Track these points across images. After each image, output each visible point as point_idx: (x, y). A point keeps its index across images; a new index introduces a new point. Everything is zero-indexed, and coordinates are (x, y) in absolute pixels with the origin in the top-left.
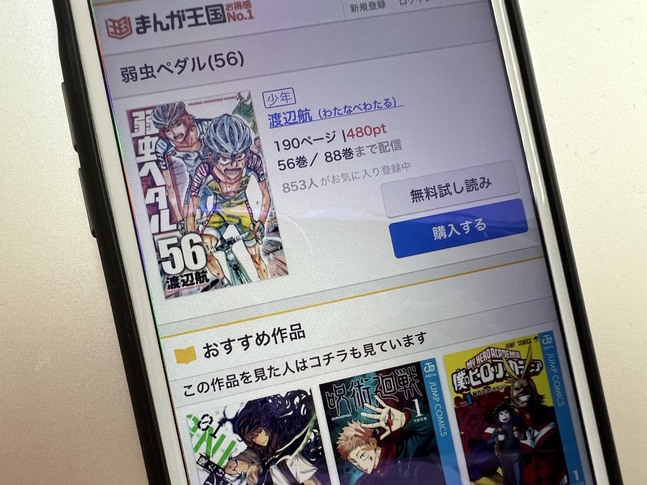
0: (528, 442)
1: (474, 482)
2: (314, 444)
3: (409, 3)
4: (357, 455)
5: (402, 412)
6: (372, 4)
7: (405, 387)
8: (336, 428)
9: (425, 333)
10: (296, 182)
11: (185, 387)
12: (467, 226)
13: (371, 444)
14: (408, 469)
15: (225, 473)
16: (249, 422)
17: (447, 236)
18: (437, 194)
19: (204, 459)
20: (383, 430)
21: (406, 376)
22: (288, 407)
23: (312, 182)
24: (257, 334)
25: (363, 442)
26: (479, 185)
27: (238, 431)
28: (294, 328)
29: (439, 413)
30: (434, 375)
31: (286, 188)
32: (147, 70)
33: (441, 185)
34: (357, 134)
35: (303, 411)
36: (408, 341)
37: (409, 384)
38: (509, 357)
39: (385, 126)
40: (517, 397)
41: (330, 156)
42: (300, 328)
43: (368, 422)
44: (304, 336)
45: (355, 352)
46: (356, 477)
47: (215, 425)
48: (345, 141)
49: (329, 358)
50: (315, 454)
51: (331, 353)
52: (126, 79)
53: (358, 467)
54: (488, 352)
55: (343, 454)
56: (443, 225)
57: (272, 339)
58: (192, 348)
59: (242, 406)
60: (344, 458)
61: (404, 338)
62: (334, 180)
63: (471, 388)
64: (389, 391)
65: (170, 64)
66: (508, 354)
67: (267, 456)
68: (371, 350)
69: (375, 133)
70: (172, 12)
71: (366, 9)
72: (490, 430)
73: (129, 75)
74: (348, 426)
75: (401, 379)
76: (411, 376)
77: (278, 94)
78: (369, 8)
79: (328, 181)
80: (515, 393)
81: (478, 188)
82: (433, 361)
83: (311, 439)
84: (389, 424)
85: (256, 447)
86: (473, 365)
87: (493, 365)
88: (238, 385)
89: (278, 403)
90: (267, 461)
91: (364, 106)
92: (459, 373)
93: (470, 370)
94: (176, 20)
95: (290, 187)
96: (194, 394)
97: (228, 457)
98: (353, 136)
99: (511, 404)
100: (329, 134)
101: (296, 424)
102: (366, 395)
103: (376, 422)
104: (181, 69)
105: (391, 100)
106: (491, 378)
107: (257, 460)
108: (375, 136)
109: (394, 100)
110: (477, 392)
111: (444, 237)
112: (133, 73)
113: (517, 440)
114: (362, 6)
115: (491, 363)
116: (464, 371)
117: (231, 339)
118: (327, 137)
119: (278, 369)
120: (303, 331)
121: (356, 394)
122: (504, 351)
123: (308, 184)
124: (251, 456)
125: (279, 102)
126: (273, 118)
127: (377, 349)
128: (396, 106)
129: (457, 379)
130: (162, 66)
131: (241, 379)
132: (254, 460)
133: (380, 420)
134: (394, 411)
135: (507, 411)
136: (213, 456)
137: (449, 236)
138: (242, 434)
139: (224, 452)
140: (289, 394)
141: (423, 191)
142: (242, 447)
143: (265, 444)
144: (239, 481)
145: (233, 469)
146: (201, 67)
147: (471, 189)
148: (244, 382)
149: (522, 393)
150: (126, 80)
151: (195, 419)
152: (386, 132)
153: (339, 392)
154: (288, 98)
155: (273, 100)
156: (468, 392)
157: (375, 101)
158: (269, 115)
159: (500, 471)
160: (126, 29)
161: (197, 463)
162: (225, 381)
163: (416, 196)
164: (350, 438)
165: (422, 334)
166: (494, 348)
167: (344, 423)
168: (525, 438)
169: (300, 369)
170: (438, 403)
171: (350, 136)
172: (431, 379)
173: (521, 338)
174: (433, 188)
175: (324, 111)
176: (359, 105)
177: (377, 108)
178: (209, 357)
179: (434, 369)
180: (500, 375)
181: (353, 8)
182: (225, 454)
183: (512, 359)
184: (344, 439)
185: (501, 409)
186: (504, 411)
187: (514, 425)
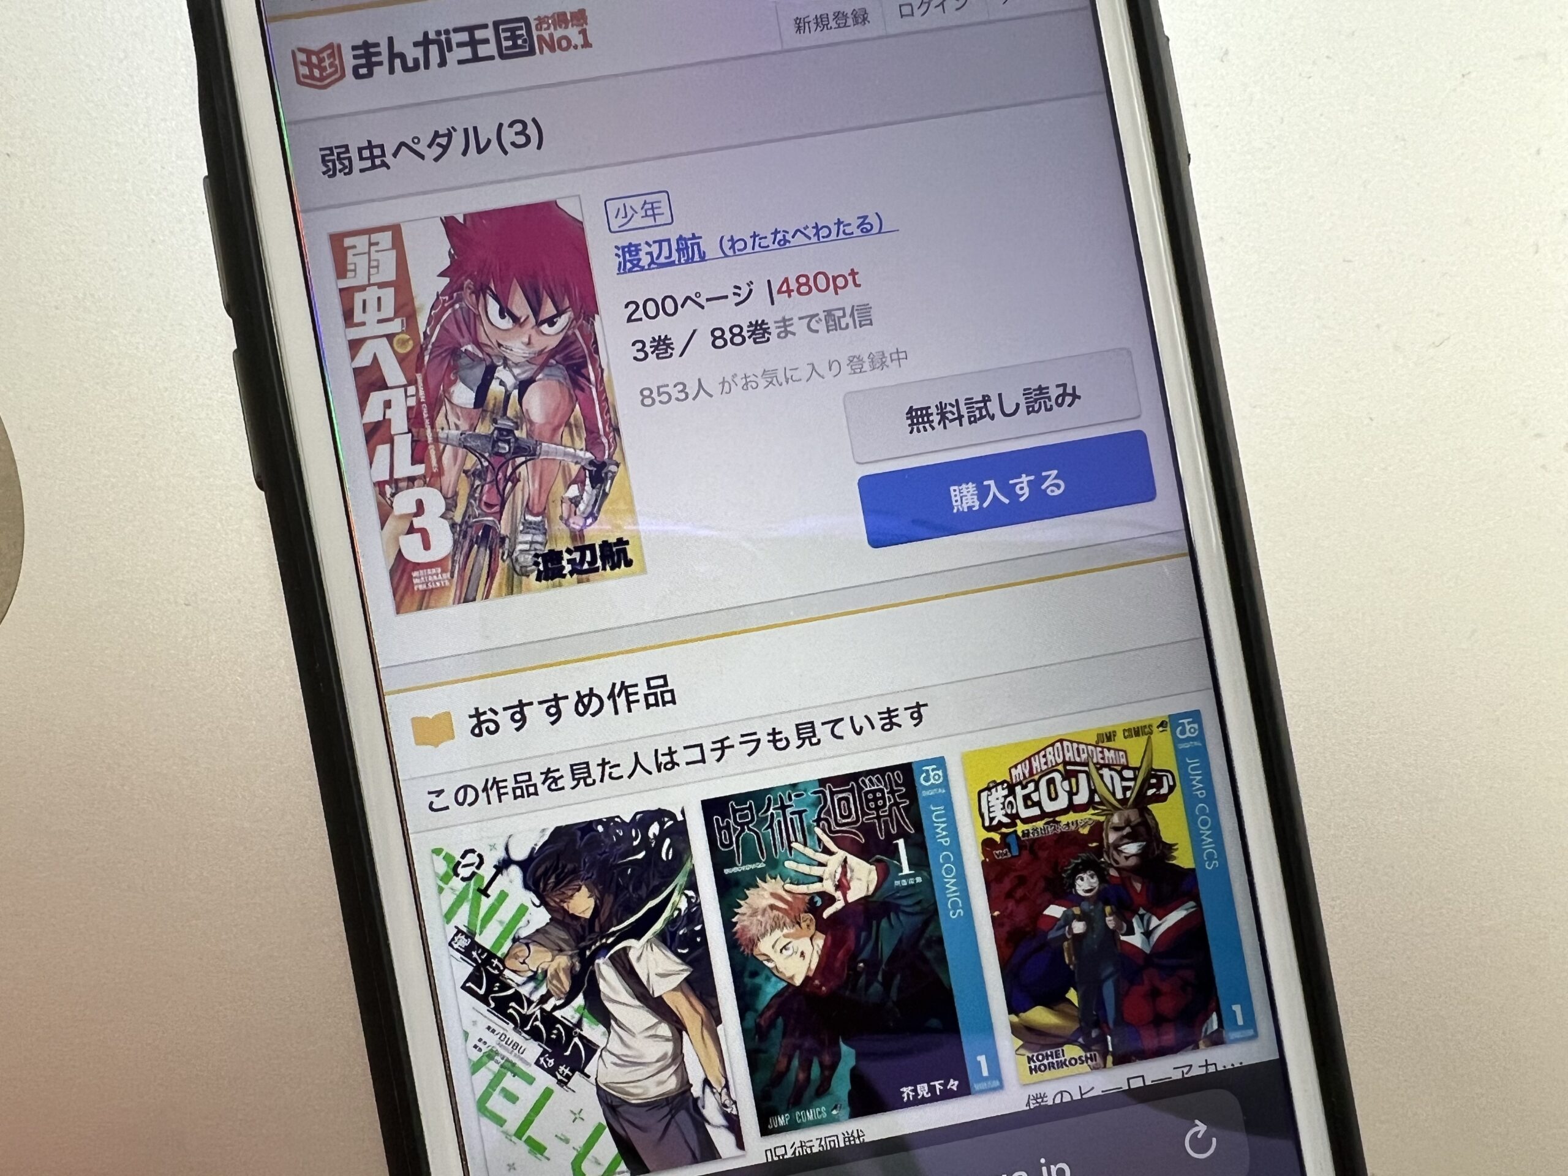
0: (1136, 940)
1: (1017, 1015)
2: (685, 918)
3: (916, 12)
4: (773, 947)
5: (871, 864)
6: (840, 15)
7: (878, 813)
8: (733, 891)
9: (926, 705)
10: (667, 386)
11: (430, 793)
12: (1025, 485)
13: (804, 925)
14: (878, 982)
15: (505, 967)
16: (557, 868)
17: (980, 506)
18: (963, 416)
19: (463, 937)
20: (829, 900)
21: (881, 791)
22: (635, 843)
23: (700, 386)
24: (578, 693)
25: (788, 920)
26: (1053, 399)
27: (533, 884)
28: (653, 683)
29: (949, 871)
32: (371, 153)
33: (972, 399)
34: (798, 290)
35: (666, 852)
36: (890, 719)
37: (887, 808)
38: (1102, 762)
39: (857, 273)
40: (1116, 846)
41: (740, 334)
42: (666, 684)
43: (798, 881)
44: (673, 701)
45: (778, 737)
46: (771, 990)
47: (487, 871)
48: (773, 303)
49: (722, 746)
50: (687, 941)
51: (727, 738)
52: (329, 170)
53: (775, 972)
54: (1058, 749)
55: (743, 942)
56: (973, 483)
57: (609, 704)
58: (448, 714)
59: (542, 836)
60: (747, 951)
62: (747, 383)
63: (1018, 821)
64: (844, 821)
65: (419, 140)
66: (1100, 755)
67: (591, 939)
68: (811, 734)
69: (836, 287)
70: (426, 34)
71: (828, 26)
72: (1055, 911)
73: (337, 162)
74: (758, 887)
76: (892, 792)
77: (637, 203)
78: (833, 24)
79: (731, 382)
80: (1112, 837)
81: (1051, 406)
82: (940, 762)
83: (680, 910)
84: (842, 886)
85: (568, 920)
86: (1024, 775)
87: (1068, 776)
88: (536, 793)
89: (617, 835)
90: (589, 948)
91: (815, 230)
92: (993, 790)
93: (1017, 784)
94: (434, 50)
95: (655, 395)
96: (447, 808)
97: (511, 937)
98: (789, 292)
99: (1103, 860)
100: (739, 288)
101: (651, 876)
102: (797, 824)
103: (813, 883)
104: (440, 150)
105: (873, 219)
106: (1062, 802)
107: (569, 946)
108: (836, 293)
109: (879, 216)
110: (1031, 831)
111: (974, 506)
112: (344, 159)
113: (1113, 934)
114: (819, 20)
115: (1063, 771)
116: (1005, 785)
117: (524, 702)
118: (735, 294)
119: (618, 765)
120: (672, 691)
121: (776, 822)
122: (1093, 748)
123: (692, 390)
124: (559, 938)
125: (638, 221)
126: (624, 253)
127: (823, 732)
128: (883, 231)
129: (989, 802)
130: (403, 144)
131: (544, 783)
132: (563, 945)
133: (825, 877)
134: (853, 860)
135: (1092, 872)
136: (480, 933)
137: (985, 505)
138: (541, 890)
139: (505, 925)
141: (933, 410)
142: (540, 917)
143: (588, 915)
144: (532, 985)
145: (522, 960)
146: (482, 147)
147: (1036, 407)
148: (549, 787)
149: (1127, 836)
150: (331, 173)
151: (448, 858)
152: (859, 286)
153: (741, 817)
154: (656, 211)
155: (626, 216)
156: (1011, 830)
157: (839, 220)
158: (617, 247)
159: (1072, 995)
160: (333, 69)
161: (450, 944)
162: (511, 784)
163: (918, 420)
164: (760, 911)
165: (918, 706)
166: (1072, 742)
168: (1131, 932)
169: (662, 767)
170: (946, 849)
171: (784, 292)
172: (934, 800)
173: (1129, 723)
174: (954, 403)
175: (732, 239)
176: (805, 229)
177: (841, 235)
178: (480, 734)
179: (941, 780)
180: (1082, 798)
181: (800, 25)
182: (505, 929)
183: (1108, 766)
184: (749, 912)
185: (1081, 867)
186: (1088, 873)
187: (1106, 903)
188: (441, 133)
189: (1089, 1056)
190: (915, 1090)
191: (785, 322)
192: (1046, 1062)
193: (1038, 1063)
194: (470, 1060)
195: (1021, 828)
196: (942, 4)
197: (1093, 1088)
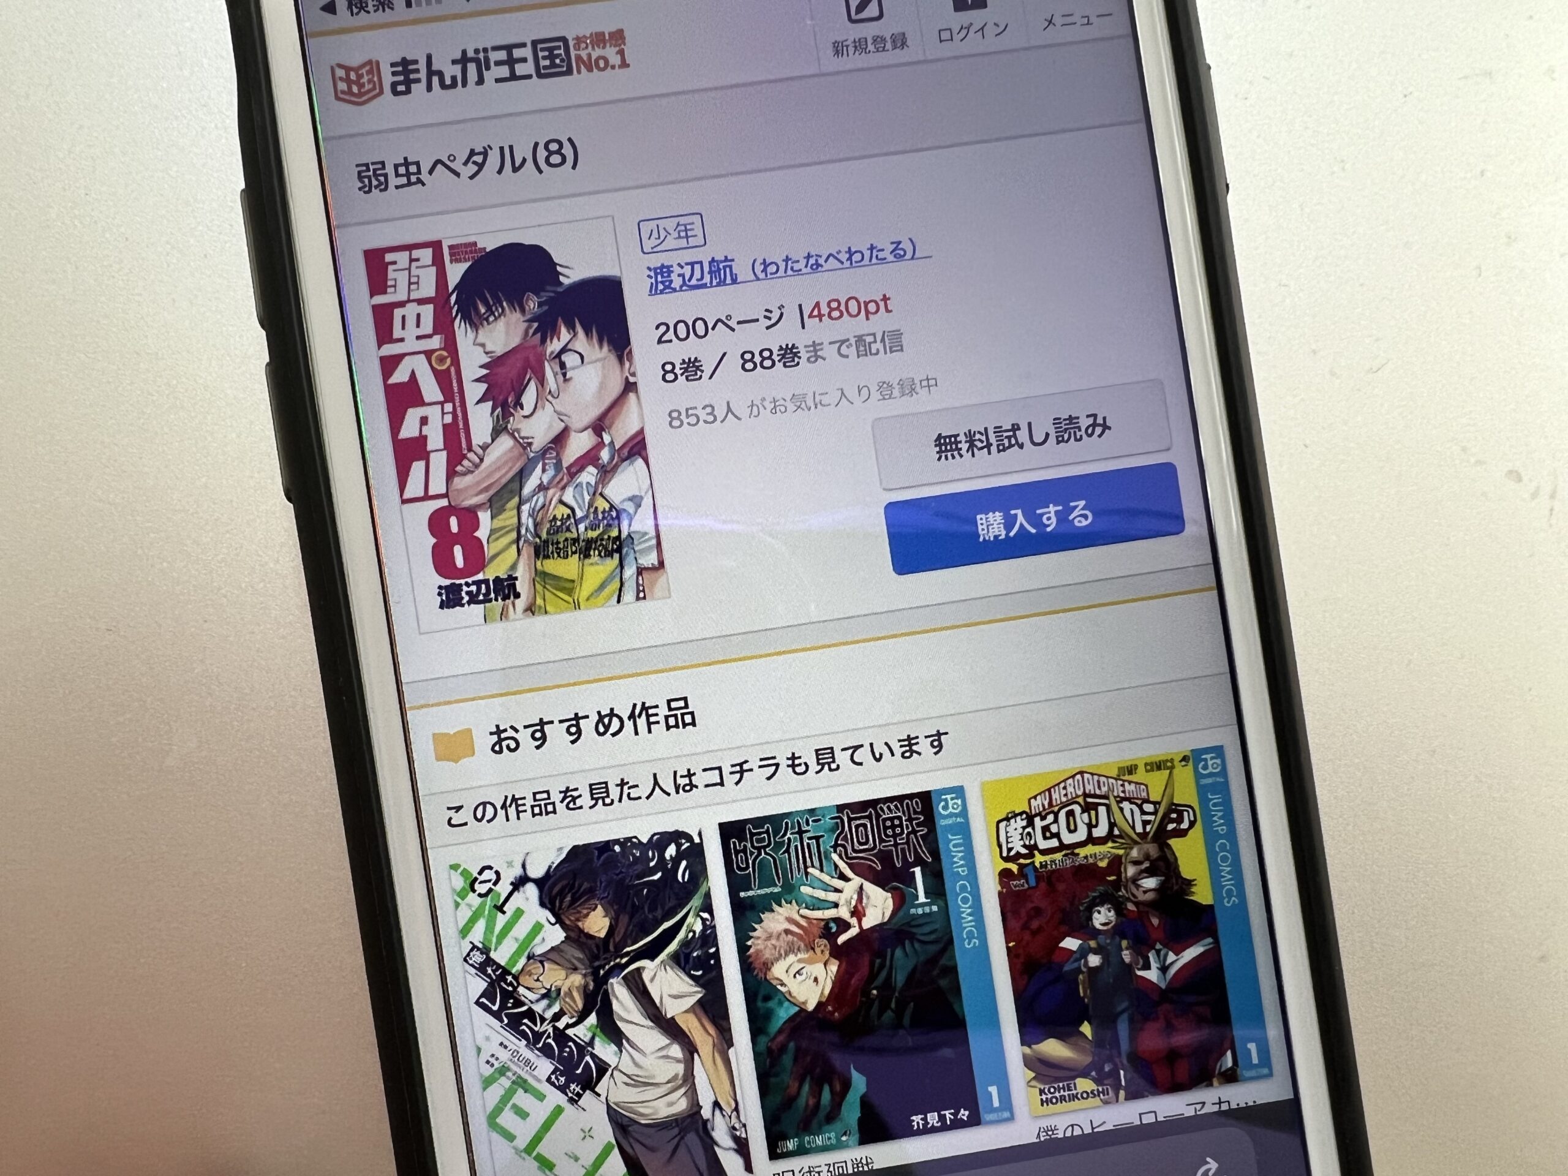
0: (1152, 975)
1: (1030, 1046)
2: (700, 941)
3: (957, 38)
4: (787, 971)
5: (887, 891)
6: (878, 40)
7: (895, 841)
8: (748, 914)
9: (946, 733)
10: (696, 408)
11: (449, 809)
12: (1052, 515)
13: (818, 950)
14: (891, 1009)
15: (519, 984)
16: (573, 886)
17: (1007, 535)
18: (991, 445)
19: (478, 953)
20: (844, 926)
21: (899, 818)
22: (652, 864)
23: (729, 410)
24: (599, 713)
25: (802, 946)
26: (1083, 429)
27: (550, 903)
28: (674, 705)
29: (965, 900)
30: (958, 820)
31: (675, 418)
32: (407, 170)
33: (1001, 427)
34: (829, 314)
35: (682, 873)
36: (909, 745)
37: (904, 836)
38: (1122, 795)
39: (889, 299)
40: (1135, 880)
41: (770, 358)
42: (686, 706)
43: (814, 905)
44: (693, 724)
45: (797, 762)
46: (784, 1013)
47: (504, 888)
48: (803, 327)
49: (741, 769)
50: (701, 963)
51: (746, 762)
52: (365, 186)
53: (787, 996)
54: (1078, 781)
55: (757, 966)
56: (1000, 512)
57: (629, 725)
58: (469, 731)
60: (761, 975)
61: (900, 741)
62: (775, 407)
63: (1036, 852)
64: (862, 848)
65: (454, 158)
66: (1121, 789)
67: (605, 959)
68: (831, 760)
69: (867, 312)
70: (464, 52)
71: (866, 49)
72: (1071, 943)
73: (373, 179)
74: (773, 911)
75: (888, 823)
76: (910, 820)
77: (670, 224)
78: (871, 47)
79: (760, 406)
80: (1131, 871)
81: (1081, 436)
82: (959, 792)
83: (694, 932)
84: (858, 913)
85: (583, 939)
86: (1043, 806)
87: (1087, 808)
88: (554, 812)
89: (634, 855)
90: (603, 967)
91: (847, 256)
92: (1013, 821)
93: (1036, 815)
94: (472, 68)
96: (466, 824)
98: (820, 316)
99: (1120, 893)
101: (667, 897)
102: (814, 850)
103: (828, 909)
104: (476, 168)
105: (907, 245)
106: (1081, 835)
107: (583, 964)
108: (868, 319)
109: (912, 242)
110: (1049, 863)
111: (1000, 535)
112: (381, 175)
113: (1129, 969)
114: (857, 45)
115: (1082, 803)
116: (1024, 816)
117: (545, 720)
118: (766, 317)
119: (637, 786)
120: (692, 713)
121: (792, 847)
122: (1111, 780)
123: (720, 412)
124: (573, 956)
125: (671, 243)
126: (656, 274)
127: (843, 758)
128: (915, 257)
129: (1007, 832)
130: (438, 162)
131: (562, 802)
132: (578, 964)
133: (840, 903)
134: (869, 887)
135: (1109, 906)
136: (496, 949)
137: (1012, 534)
138: (557, 909)
139: (520, 942)
140: (655, 838)
141: (962, 438)
143: (602, 935)
144: (545, 1002)
145: (536, 978)
146: (517, 165)
147: (1066, 437)
148: (567, 806)
149: (1146, 870)
150: (367, 189)
151: (465, 873)
152: (891, 311)
153: (758, 841)
154: (690, 233)
155: (659, 238)
156: (1028, 861)
157: (872, 245)
158: (649, 269)
159: (1086, 1029)
160: (371, 86)
161: (465, 960)
162: (529, 802)
163: (946, 448)
164: (775, 934)
165: (939, 734)
166: (1092, 774)
167: (765, 905)
169: (681, 791)
170: (963, 878)
171: (815, 316)
172: (952, 829)
173: (1150, 757)
174: (983, 431)
175: (765, 263)
176: (838, 253)
177: (874, 260)
178: (501, 752)
179: (960, 808)
180: (1101, 831)
181: (839, 49)
182: (519, 947)
183: (1130, 800)
184: (763, 937)
185: (1098, 901)
186: (1106, 906)
187: (1123, 937)
188: (476, 151)
189: (1101, 1090)
190: (925, 1119)
191: (815, 349)
192: (1057, 1095)
193: (1049, 1096)
194: (481, 1075)
195: (1039, 859)
196: (982, 29)
197: (1104, 1122)
